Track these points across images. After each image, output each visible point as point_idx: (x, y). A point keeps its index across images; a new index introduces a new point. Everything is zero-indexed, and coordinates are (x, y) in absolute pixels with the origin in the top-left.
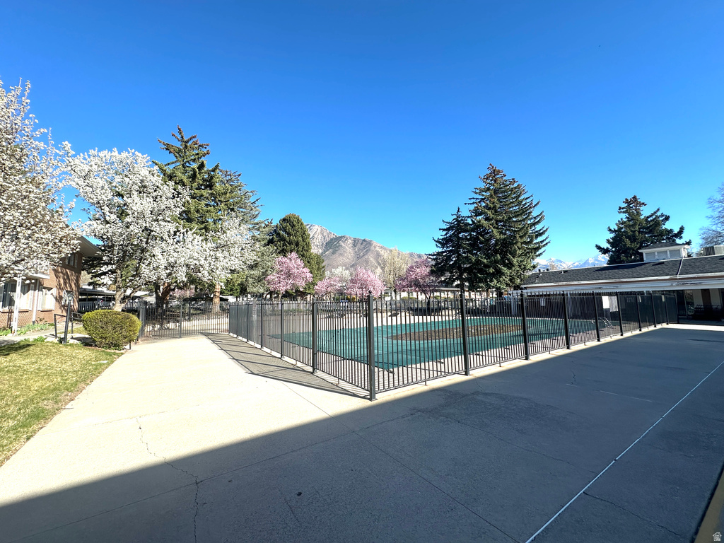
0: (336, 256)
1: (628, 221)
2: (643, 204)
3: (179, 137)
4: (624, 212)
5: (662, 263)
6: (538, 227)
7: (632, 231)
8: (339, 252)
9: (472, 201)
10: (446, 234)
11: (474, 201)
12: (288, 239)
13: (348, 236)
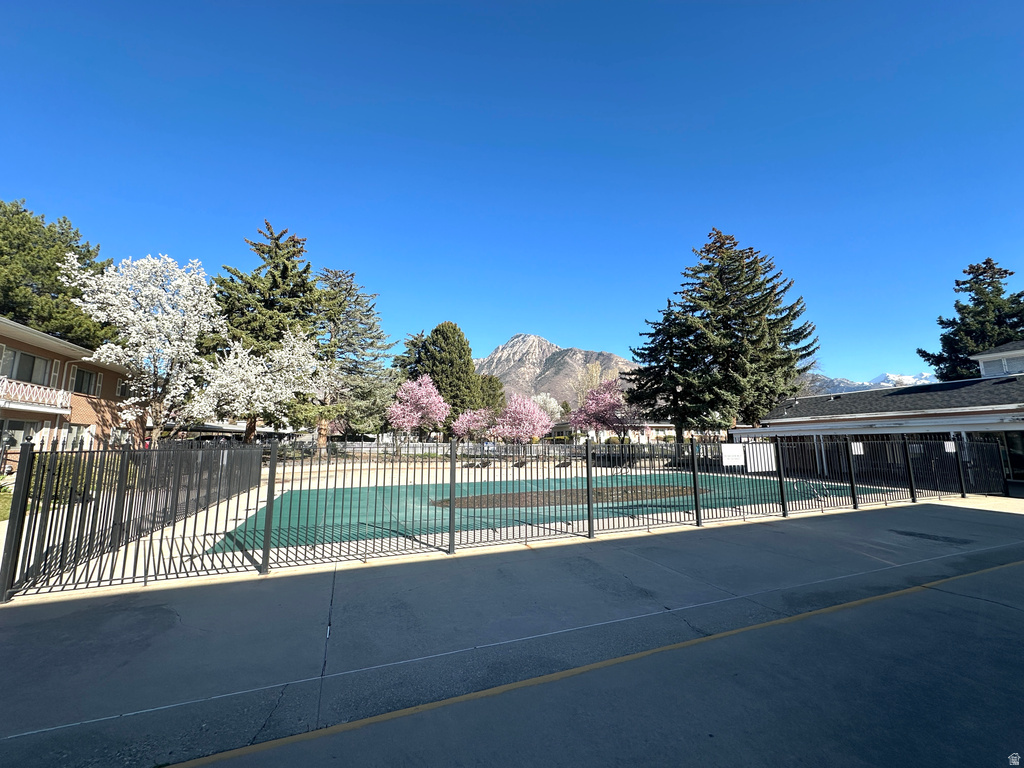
0: (561, 376)
1: (975, 305)
2: (1006, 272)
3: (268, 233)
4: (966, 290)
5: (1014, 379)
6: (796, 324)
7: (980, 322)
8: (564, 372)
9: (686, 288)
10: (652, 342)
11: (689, 287)
12: (438, 355)
13: (576, 348)
